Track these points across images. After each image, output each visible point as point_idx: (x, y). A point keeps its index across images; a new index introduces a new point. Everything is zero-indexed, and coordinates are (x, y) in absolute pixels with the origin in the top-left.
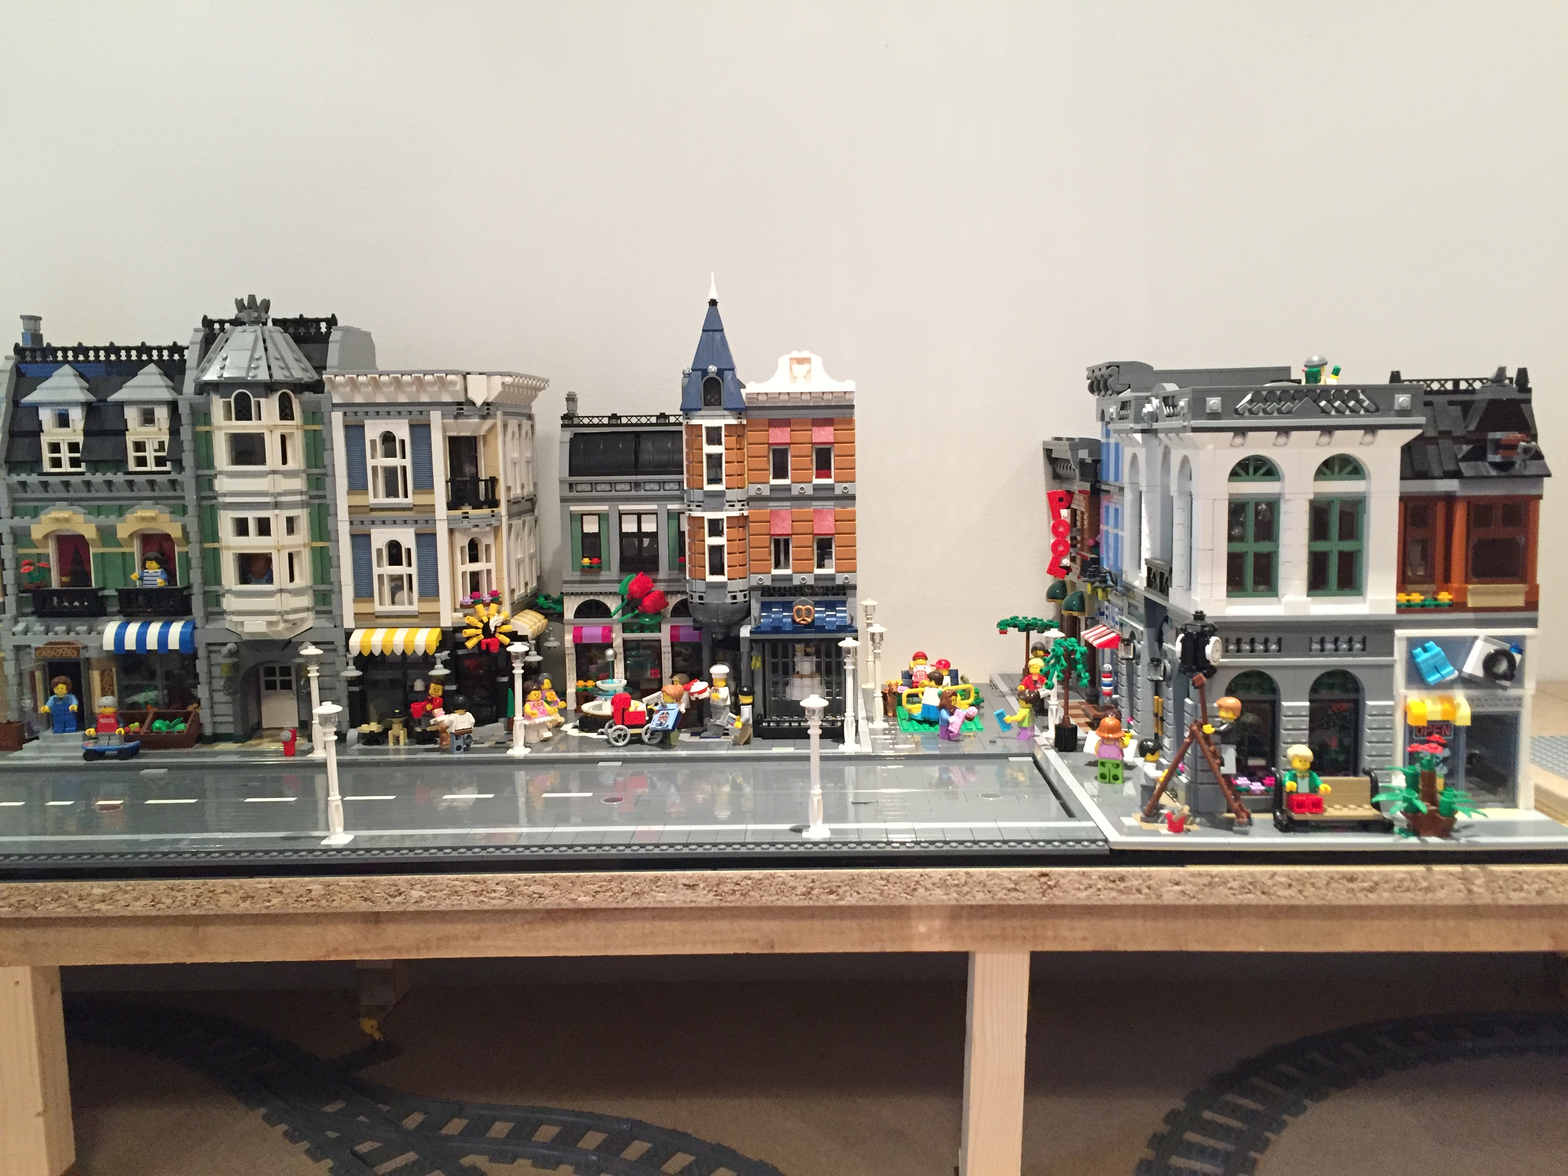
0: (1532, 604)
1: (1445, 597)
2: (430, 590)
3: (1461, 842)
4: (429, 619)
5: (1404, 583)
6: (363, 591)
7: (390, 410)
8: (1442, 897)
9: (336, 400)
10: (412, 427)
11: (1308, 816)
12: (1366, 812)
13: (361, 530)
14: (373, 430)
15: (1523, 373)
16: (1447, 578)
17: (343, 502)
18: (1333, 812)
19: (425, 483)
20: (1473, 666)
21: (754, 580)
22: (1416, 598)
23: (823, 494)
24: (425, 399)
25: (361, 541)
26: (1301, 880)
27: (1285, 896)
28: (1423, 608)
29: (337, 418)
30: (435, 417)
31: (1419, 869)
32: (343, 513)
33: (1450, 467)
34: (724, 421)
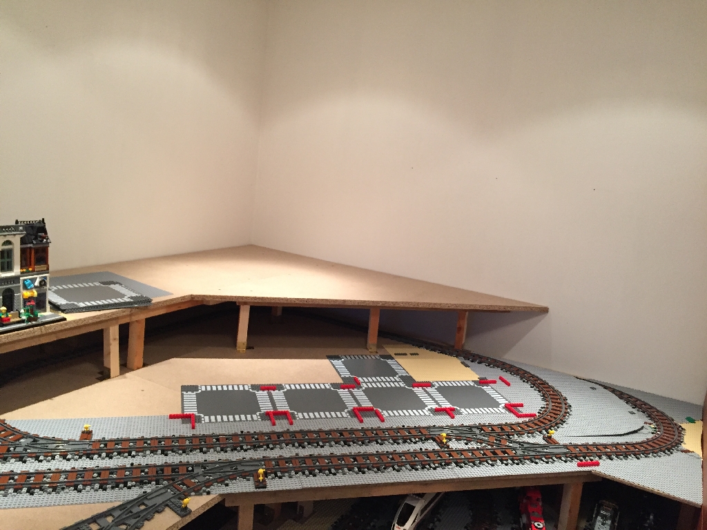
0: (48, 269)
1: (30, 269)
3: (40, 321)
5: (22, 268)
8: (36, 334)
11: (7, 322)
12: (18, 319)
15: (43, 219)
16: (30, 265)
18: (12, 320)
20: (37, 283)
22: (24, 270)
26: (8, 337)
28: (26, 272)
31: (31, 329)
33: (30, 241)
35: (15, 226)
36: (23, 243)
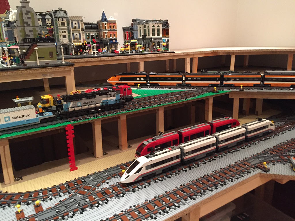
0: (169, 36)
2: (80, 39)
3: (167, 52)
4: (80, 42)
6: (74, 39)
7: (75, 20)
8: (167, 55)
9: (70, 19)
10: (78, 22)
12: (162, 50)
13: (73, 33)
14: (74, 22)
15: (167, 20)
16: (164, 35)
17: (71, 30)
19: (79, 28)
20: (166, 41)
21: (109, 38)
23: (114, 30)
24: (78, 19)
25: (73, 34)
27: (159, 56)
28: (163, 37)
29: (70, 21)
30: (80, 21)
31: (165, 54)
32: (71, 31)
34: (106, 23)
35: (160, 21)
36: (162, 27)
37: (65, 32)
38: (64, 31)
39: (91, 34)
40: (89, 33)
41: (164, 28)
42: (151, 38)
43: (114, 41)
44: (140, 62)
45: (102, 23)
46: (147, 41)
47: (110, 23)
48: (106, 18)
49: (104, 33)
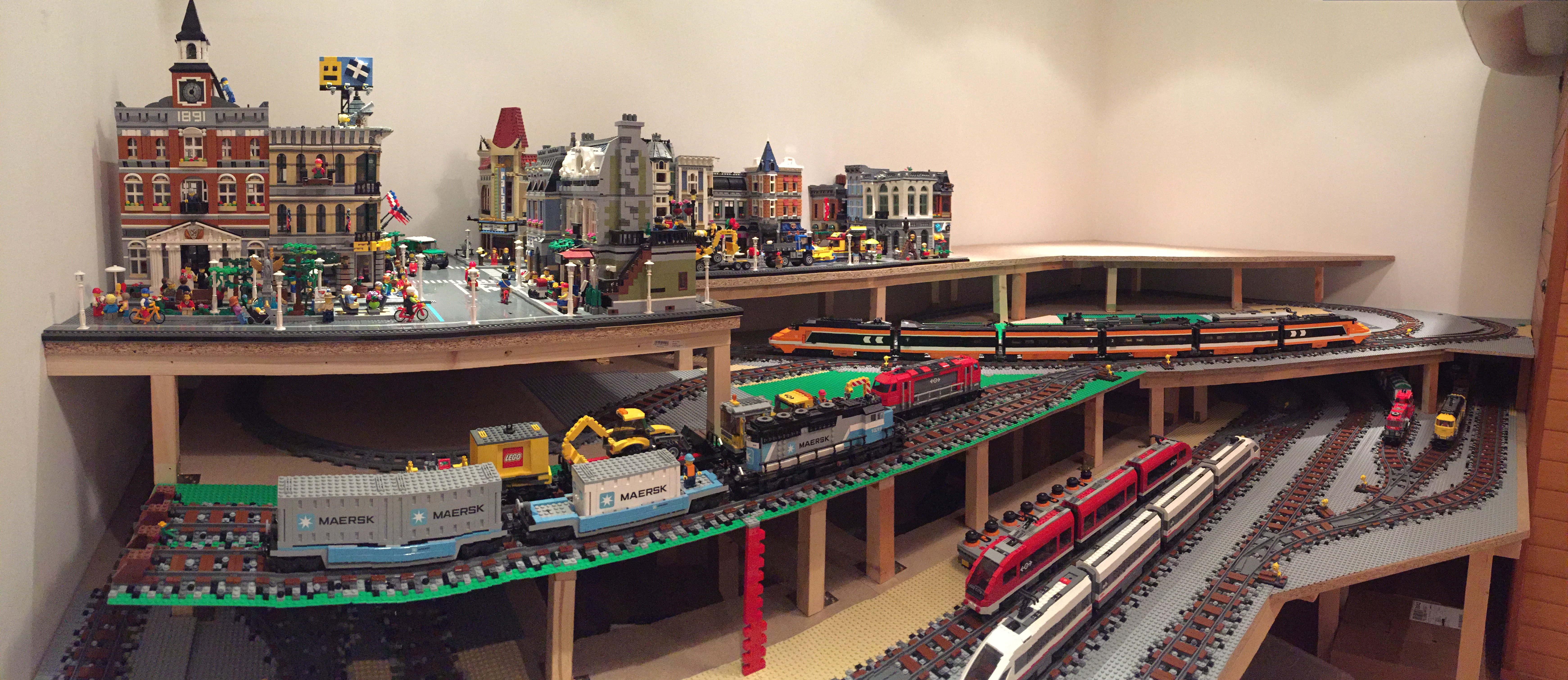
0: (951, 217)
1: (939, 216)
7: (693, 167)
8: (948, 269)
9: (680, 165)
10: (699, 173)
14: (689, 173)
15: (947, 171)
16: (939, 211)
17: (681, 193)
19: (701, 189)
20: (944, 228)
21: (780, 218)
22: (935, 215)
23: (794, 195)
24: (702, 165)
27: (928, 271)
28: (936, 218)
29: (680, 169)
30: (705, 169)
31: (944, 264)
33: (940, 190)
34: (774, 175)
35: (929, 173)
36: (934, 190)
37: (664, 200)
38: (661, 197)
39: (727, 205)
40: (720, 202)
41: (939, 193)
42: (906, 222)
43: (793, 224)
44: (875, 290)
45: (761, 175)
46: (891, 229)
47: (785, 176)
48: (775, 161)
49: (766, 203)
